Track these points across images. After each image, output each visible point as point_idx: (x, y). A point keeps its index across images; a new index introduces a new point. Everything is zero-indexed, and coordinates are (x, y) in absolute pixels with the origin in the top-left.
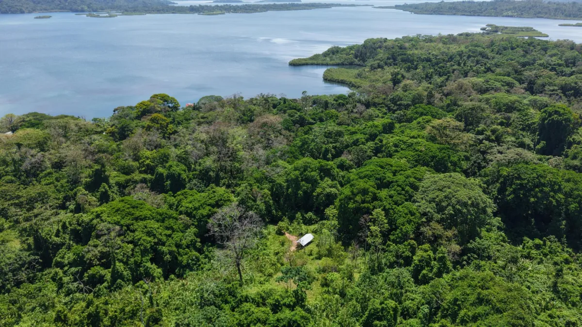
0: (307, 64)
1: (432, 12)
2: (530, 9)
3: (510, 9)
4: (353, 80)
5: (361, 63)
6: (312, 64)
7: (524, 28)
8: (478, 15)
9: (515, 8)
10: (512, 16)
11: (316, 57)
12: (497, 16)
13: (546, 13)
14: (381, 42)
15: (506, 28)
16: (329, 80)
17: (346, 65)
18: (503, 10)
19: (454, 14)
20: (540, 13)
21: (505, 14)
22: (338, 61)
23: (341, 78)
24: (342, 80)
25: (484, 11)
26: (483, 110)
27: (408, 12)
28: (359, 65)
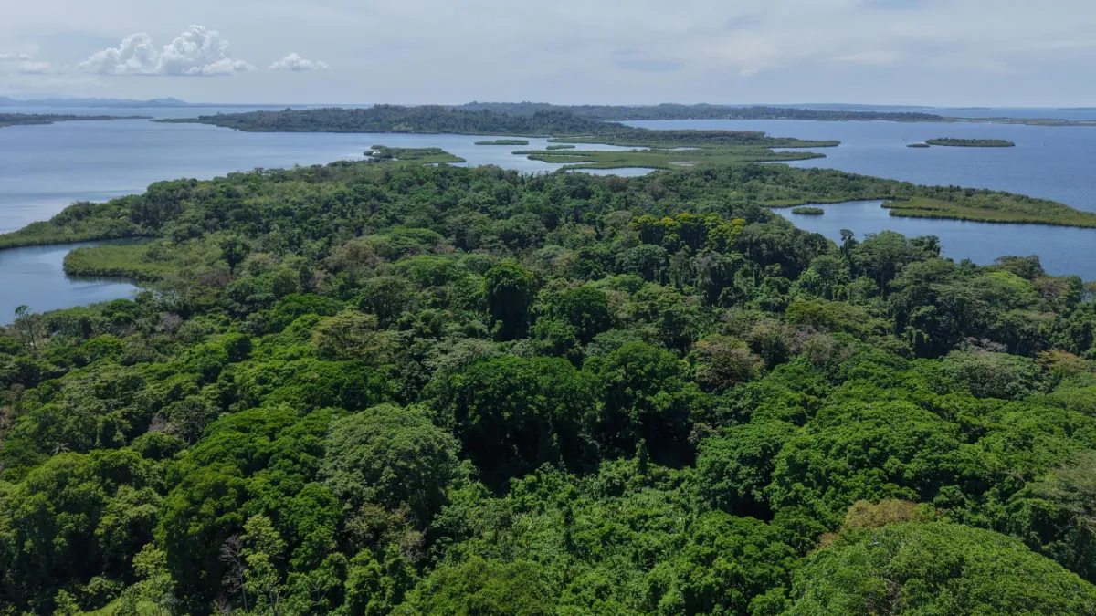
0: (14, 247)
1: (274, 128)
2: (430, 120)
3: (401, 121)
4: (141, 268)
5: (150, 230)
6: (29, 245)
7: (429, 149)
8: (355, 132)
9: (407, 119)
10: (406, 132)
11: (36, 228)
12: (384, 132)
13: (453, 127)
14: (184, 186)
15: (403, 150)
16: (80, 274)
17: (115, 238)
18: (390, 123)
19: (314, 131)
20: (444, 125)
21: (396, 128)
22: (94, 232)
23: (110, 267)
24: (114, 270)
25: (362, 124)
26: (401, 288)
27: (228, 129)
28: (147, 236)
